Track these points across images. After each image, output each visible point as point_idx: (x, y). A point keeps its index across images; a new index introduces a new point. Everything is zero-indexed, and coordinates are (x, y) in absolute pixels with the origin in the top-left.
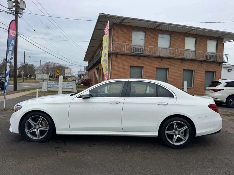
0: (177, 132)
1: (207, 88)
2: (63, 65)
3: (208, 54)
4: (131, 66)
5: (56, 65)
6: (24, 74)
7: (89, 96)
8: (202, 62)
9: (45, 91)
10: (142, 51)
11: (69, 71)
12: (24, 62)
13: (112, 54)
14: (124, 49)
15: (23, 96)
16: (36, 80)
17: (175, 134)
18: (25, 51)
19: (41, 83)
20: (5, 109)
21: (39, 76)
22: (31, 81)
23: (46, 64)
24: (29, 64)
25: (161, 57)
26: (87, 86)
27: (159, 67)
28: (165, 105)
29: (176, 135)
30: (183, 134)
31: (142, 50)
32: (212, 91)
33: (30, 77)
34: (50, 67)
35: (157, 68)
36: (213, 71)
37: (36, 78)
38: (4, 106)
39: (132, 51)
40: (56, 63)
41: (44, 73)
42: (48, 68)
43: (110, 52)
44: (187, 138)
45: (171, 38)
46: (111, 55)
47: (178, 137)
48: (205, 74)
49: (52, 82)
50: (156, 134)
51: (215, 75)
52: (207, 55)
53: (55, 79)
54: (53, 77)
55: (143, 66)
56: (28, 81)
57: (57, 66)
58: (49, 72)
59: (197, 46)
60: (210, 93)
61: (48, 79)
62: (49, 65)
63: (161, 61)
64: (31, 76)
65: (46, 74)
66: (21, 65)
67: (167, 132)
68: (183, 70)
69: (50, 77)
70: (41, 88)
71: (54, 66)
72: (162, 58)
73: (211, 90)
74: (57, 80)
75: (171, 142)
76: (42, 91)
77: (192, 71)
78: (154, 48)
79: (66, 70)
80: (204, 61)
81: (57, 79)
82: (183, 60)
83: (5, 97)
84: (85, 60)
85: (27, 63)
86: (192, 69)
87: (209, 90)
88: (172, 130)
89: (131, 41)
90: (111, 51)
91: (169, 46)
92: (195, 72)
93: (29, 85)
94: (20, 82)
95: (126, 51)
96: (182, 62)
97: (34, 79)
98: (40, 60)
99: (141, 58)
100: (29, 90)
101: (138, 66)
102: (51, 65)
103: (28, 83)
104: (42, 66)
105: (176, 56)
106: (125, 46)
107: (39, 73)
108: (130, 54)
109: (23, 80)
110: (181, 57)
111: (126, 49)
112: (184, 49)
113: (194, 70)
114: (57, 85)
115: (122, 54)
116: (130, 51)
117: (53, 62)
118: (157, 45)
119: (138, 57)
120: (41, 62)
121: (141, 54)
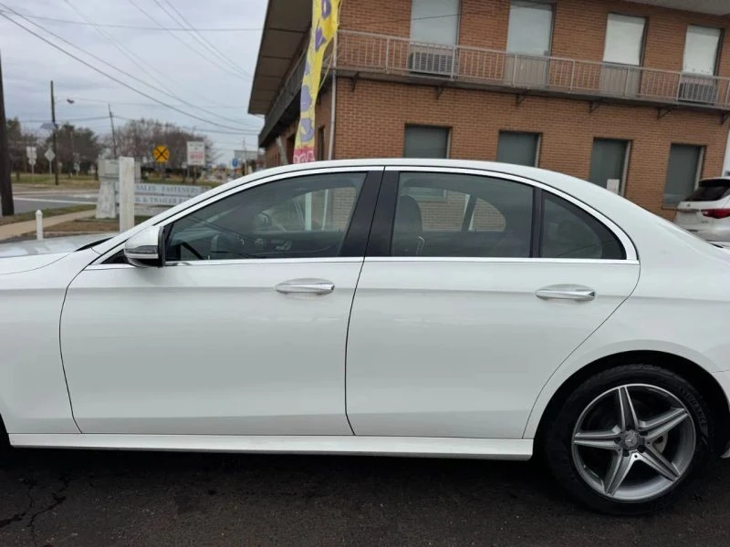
0: (631, 437)
1: (684, 205)
3: (687, 80)
4: (409, 127)
5: (164, 129)
7: (156, 256)
8: (661, 109)
9: (108, 216)
10: (449, 68)
11: (199, 149)
12: (54, 120)
13: (337, 77)
14: (383, 59)
15: (25, 235)
17: (624, 445)
18: (52, 83)
21: (108, 167)
22: (82, 182)
23: (132, 128)
24: (77, 126)
25: (517, 89)
27: (507, 128)
28: (580, 300)
29: (626, 453)
30: (662, 447)
31: (450, 62)
32: (705, 215)
33: (81, 170)
34: (143, 136)
35: (502, 133)
36: (698, 143)
37: (101, 173)
39: (411, 67)
40: (164, 123)
42: (137, 139)
43: (330, 70)
44: (680, 467)
45: (554, 18)
46: (334, 83)
47: (638, 464)
48: (667, 156)
50: (525, 449)
51: (704, 159)
52: (682, 85)
53: (161, 176)
54: (157, 170)
55: (451, 124)
56: (74, 182)
57: (166, 134)
59: (648, 48)
60: (696, 224)
62: (141, 131)
63: (518, 104)
64: (86, 167)
66: (44, 128)
67: (581, 438)
68: (591, 140)
69: (145, 169)
70: (94, 207)
71: (157, 132)
72: (521, 95)
73: (702, 210)
74: (167, 179)
75: (600, 487)
76: (97, 217)
77: (624, 143)
78: (495, 56)
79: (189, 143)
80: (670, 108)
81: (168, 177)
82: (595, 102)
84: (253, 110)
86: (626, 137)
87: (694, 211)
88: (609, 428)
89: (409, 20)
90: (335, 65)
91: (547, 49)
92: (635, 146)
93: (70, 196)
94: (43, 186)
95: (390, 64)
96: (591, 111)
97: (93, 177)
98: (111, 113)
99: (445, 94)
100: (60, 214)
101: (435, 123)
102: (147, 129)
103: (70, 191)
104: (120, 133)
105: (572, 88)
106: (384, 48)
107: (109, 158)
108: (406, 77)
109: (54, 181)
110: (588, 90)
111: (387, 58)
112: (601, 60)
113: (632, 141)
114: (148, 197)
115: (375, 77)
116: (404, 65)
117: (155, 122)
118: (503, 46)
119: (432, 90)
120: (114, 119)
121: (447, 79)
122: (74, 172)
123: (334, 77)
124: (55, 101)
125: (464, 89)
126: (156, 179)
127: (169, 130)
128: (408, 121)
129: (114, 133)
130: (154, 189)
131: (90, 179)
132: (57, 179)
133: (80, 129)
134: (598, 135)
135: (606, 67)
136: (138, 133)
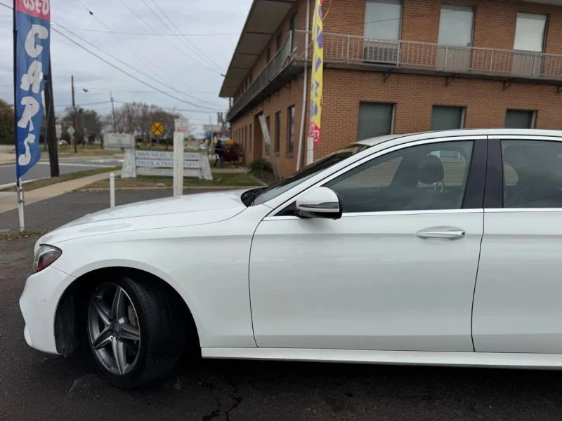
2: (167, 111)
4: (362, 104)
5: (150, 109)
6: (75, 134)
8: (559, 86)
9: (131, 176)
10: (395, 58)
11: (184, 125)
12: (74, 104)
13: (308, 67)
14: (345, 53)
15: (75, 191)
16: (106, 149)
18: (72, 77)
19: (117, 155)
20: (24, 232)
21: (111, 139)
22: (92, 150)
23: (126, 110)
24: (85, 109)
25: (447, 73)
26: (233, 162)
27: (439, 103)
31: (396, 53)
33: (89, 141)
34: (135, 115)
35: (435, 107)
37: (106, 143)
38: (22, 224)
39: (365, 58)
40: (150, 105)
41: (122, 130)
42: (130, 118)
43: (304, 62)
45: (474, 18)
46: (306, 72)
49: (148, 152)
53: (149, 144)
54: (145, 140)
55: (395, 101)
56: (87, 150)
57: (151, 114)
58: (135, 128)
59: (549, 39)
61: (133, 144)
62: (133, 112)
63: (446, 85)
64: (92, 139)
65: (127, 132)
66: (65, 110)
68: (504, 111)
69: (138, 140)
70: (120, 168)
71: (144, 112)
72: (449, 78)
76: (123, 177)
77: (530, 113)
78: (429, 48)
79: (176, 120)
82: (508, 82)
83: (21, 198)
84: (222, 94)
85: (81, 107)
86: (532, 108)
90: (307, 58)
91: (469, 42)
92: (539, 115)
93: (88, 161)
94: (67, 154)
95: (350, 57)
96: (504, 89)
97: (100, 146)
98: (112, 99)
99: (392, 77)
100: (91, 175)
101: (382, 100)
102: (138, 110)
103: (87, 157)
104: (118, 113)
105: (490, 72)
106: (346, 44)
107: (110, 132)
108: (362, 66)
109: (73, 150)
110: (503, 72)
111: (348, 52)
112: (512, 48)
113: (537, 111)
114: (159, 162)
115: (337, 66)
116: (360, 57)
117: (143, 104)
118: (436, 40)
119: (381, 75)
120: (114, 103)
121: (394, 67)
122: (85, 143)
123: (306, 67)
124: (75, 90)
125: (405, 74)
126: (145, 147)
127: (153, 111)
128: (362, 99)
129: (114, 113)
130: (165, 155)
131: (98, 148)
132: (76, 149)
133: (88, 111)
134: (510, 107)
135: (517, 54)
136: (131, 113)
